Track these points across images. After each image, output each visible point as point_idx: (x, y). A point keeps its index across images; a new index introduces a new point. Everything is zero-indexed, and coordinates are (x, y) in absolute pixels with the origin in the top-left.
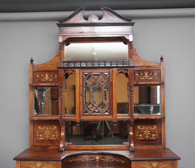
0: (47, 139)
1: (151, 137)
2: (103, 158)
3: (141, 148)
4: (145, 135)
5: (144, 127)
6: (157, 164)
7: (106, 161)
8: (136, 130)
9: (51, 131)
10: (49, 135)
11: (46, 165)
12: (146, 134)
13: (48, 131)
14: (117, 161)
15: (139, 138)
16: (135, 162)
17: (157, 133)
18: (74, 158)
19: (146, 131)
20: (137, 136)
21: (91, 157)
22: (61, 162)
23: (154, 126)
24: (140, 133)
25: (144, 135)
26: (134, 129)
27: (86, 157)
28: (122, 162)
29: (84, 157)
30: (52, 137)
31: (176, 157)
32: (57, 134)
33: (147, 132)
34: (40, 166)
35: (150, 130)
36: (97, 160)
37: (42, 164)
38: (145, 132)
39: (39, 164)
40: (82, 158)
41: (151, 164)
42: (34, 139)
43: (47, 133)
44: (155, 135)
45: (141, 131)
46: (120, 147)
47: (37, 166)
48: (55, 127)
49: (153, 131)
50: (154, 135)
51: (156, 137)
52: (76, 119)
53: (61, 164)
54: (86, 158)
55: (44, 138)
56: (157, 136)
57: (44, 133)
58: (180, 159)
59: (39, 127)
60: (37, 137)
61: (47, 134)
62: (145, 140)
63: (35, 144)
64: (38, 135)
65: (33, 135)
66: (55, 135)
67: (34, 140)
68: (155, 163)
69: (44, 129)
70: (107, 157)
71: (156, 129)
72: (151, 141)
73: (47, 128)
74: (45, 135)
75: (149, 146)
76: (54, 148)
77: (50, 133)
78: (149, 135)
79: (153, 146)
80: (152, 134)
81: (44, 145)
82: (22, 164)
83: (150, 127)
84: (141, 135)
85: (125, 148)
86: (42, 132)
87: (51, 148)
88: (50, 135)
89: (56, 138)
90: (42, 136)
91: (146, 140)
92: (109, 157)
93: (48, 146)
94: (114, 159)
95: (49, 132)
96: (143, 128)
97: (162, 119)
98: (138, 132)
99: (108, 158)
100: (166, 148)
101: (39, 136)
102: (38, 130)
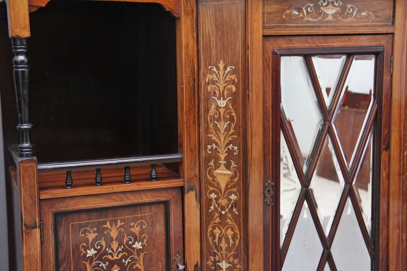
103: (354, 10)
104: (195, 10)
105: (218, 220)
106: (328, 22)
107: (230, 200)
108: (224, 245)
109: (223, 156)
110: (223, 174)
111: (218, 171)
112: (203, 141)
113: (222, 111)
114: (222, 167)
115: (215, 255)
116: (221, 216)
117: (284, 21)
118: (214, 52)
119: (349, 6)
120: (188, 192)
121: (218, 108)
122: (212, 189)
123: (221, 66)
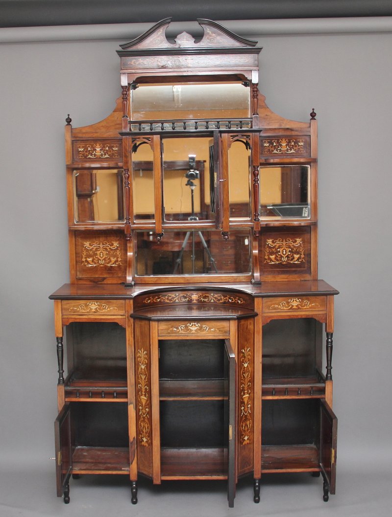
0: (102, 266)
1: (292, 260)
2: (205, 297)
3: (273, 280)
4: (281, 257)
5: (279, 241)
6: (299, 303)
7: (210, 302)
8: (264, 247)
9: (108, 251)
10: (104, 259)
11: (106, 306)
12: (283, 254)
13: (103, 251)
14: (230, 301)
15: (269, 261)
16: (260, 299)
17: (302, 253)
18: (153, 297)
19: (283, 249)
20: (266, 257)
21: (182, 295)
22: (132, 301)
23: (297, 239)
24: (272, 254)
25: (279, 256)
26: (260, 246)
27: (173, 296)
28: (239, 301)
29: (170, 295)
30: (110, 261)
31: (331, 290)
32: (120, 255)
33: (284, 251)
34: (96, 308)
35: (290, 247)
36: (194, 300)
37: (99, 306)
38: (281, 250)
39: (93, 305)
40: (166, 297)
41: (288, 303)
42: (77, 266)
43: (100, 255)
44: (298, 256)
45: (274, 250)
46: (235, 277)
47: (91, 309)
48: (116, 244)
49: (295, 249)
50: (296, 256)
51: (300, 260)
52: (155, 227)
53: (132, 306)
54: (174, 298)
55: (95, 263)
56: (303, 258)
57: (96, 254)
58: (337, 293)
59: (85, 243)
60: (83, 262)
61: (102, 256)
62: (280, 265)
63: (80, 276)
64: (84, 260)
65: (76, 258)
66: (115, 259)
67: (78, 268)
68: (296, 300)
69: (95, 247)
70: (212, 294)
71: (300, 245)
72: (292, 268)
73: (101, 246)
74: (97, 258)
75: (288, 275)
76: (115, 281)
77: (107, 254)
78: (287, 257)
79: (296, 276)
80: (293, 255)
81: (97, 276)
82: (65, 307)
83: (291, 243)
84: (273, 257)
85: (244, 279)
86: (91, 252)
87: (109, 282)
88: (107, 259)
89: (117, 263)
90: (93, 261)
91: (283, 265)
92: (216, 296)
93: (104, 279)
94: (225, 299)
95: (105, 252)
96: (278, 243)
97: (312, 227)
98: (268, 250)
99: (213, 297)
100: (318, 279)
101: (86, 261)
102: (85, 250)
103: (207, 328)
104: (133, 325)
105: (142, 419)
106: (193, 333)
107: (146, 411)
108: (144, 431)
109: (143, 390)
110: (144, 399)
111: (142, 397)
112: (137, 382)
113: (143, 370)
114: (143, 395)
115: (141, 434)
116: (144, 418)
117: (169, 333)
118: (140, 344)
119: (204, 326)
120: (130, 404)
121: (142, 369)
122: (140, 404)
123: (143, 350)
